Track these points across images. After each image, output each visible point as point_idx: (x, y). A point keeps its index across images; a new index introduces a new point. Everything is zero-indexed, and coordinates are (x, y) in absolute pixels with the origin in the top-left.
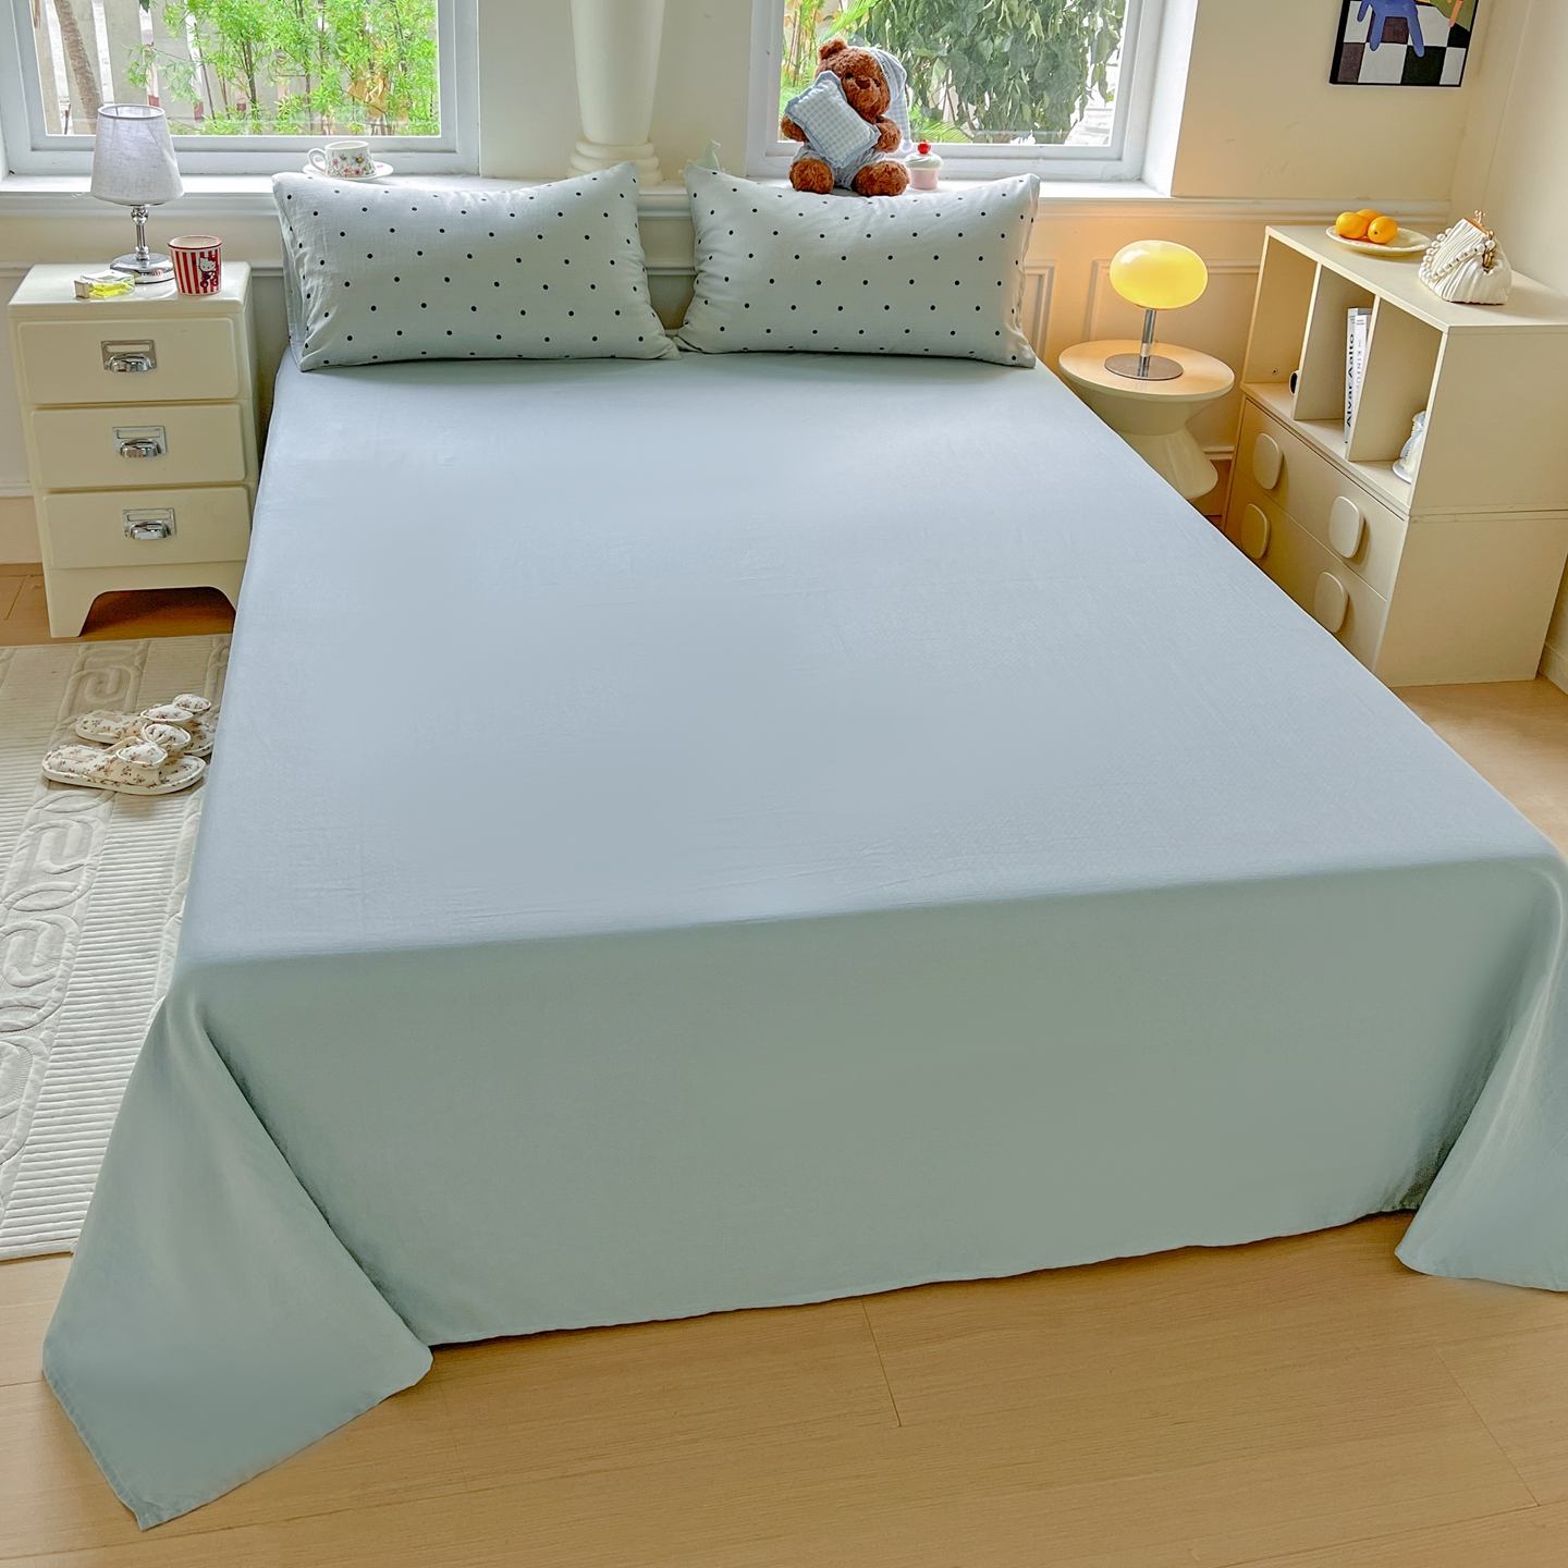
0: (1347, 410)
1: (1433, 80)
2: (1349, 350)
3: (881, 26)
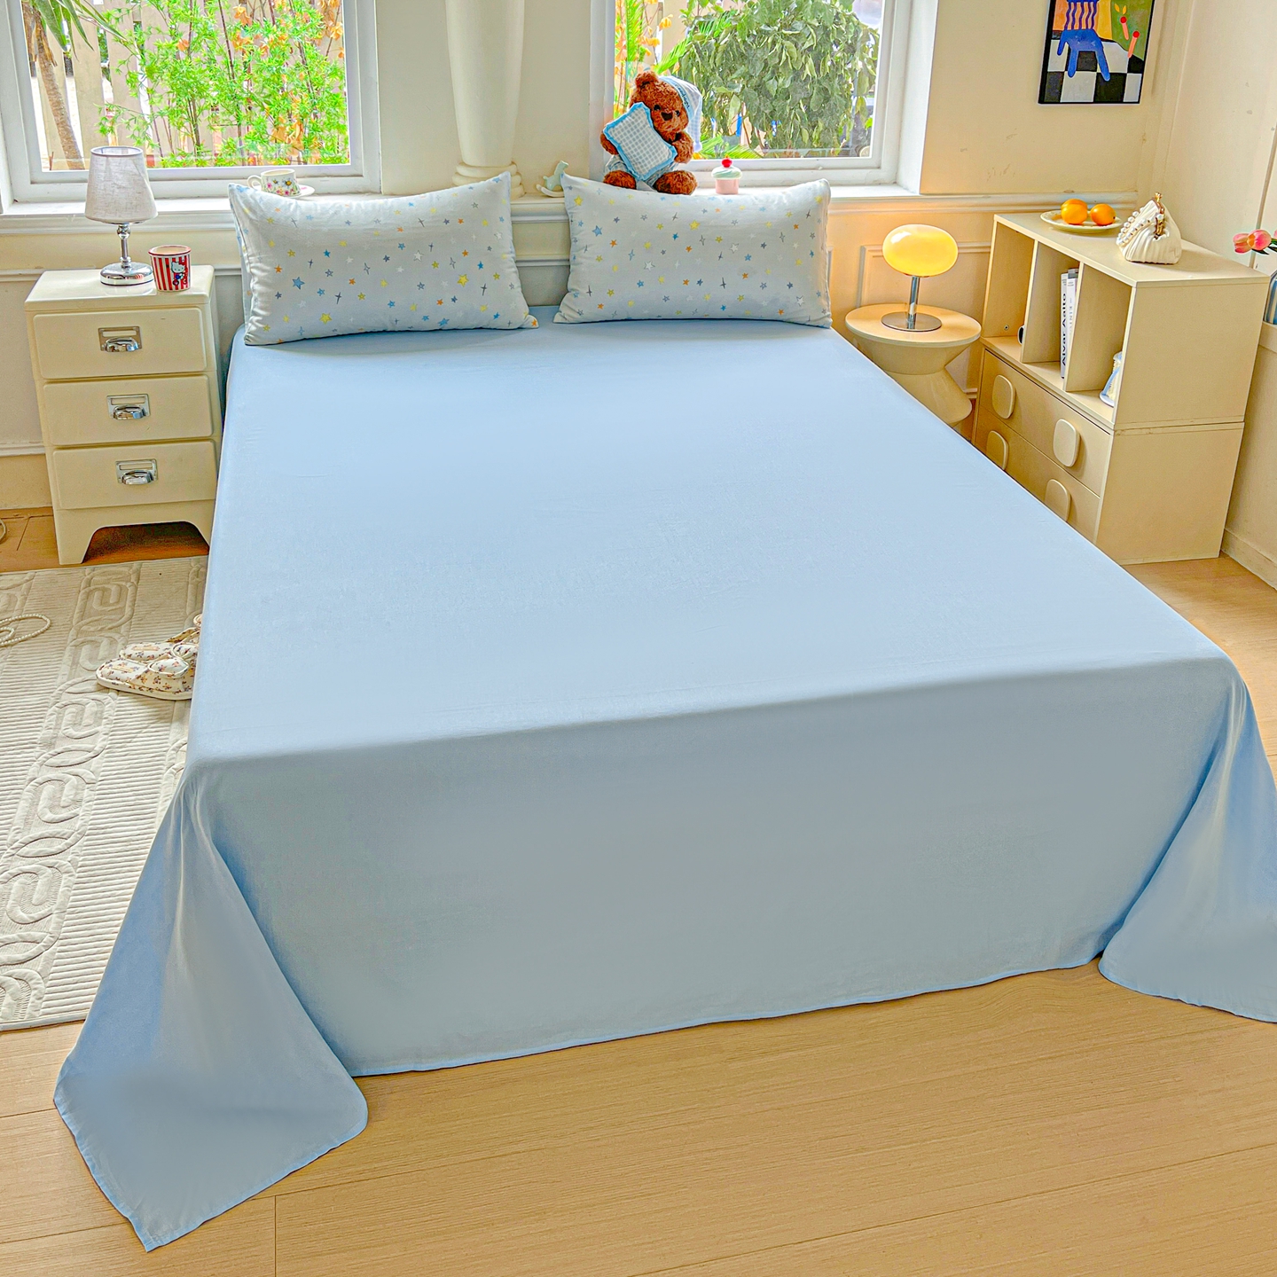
1: (1119, 98)
2: (1062, 306)
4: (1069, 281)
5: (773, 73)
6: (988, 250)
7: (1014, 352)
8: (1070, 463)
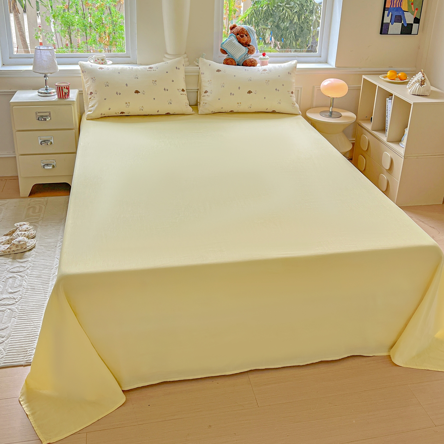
0: (386, 127)
1: (410, 33)
3: (251, 20)
4: (389, 101)
5: (282, 21)
6: (360, 88)
7: (368, 126)
8: (388, 168)
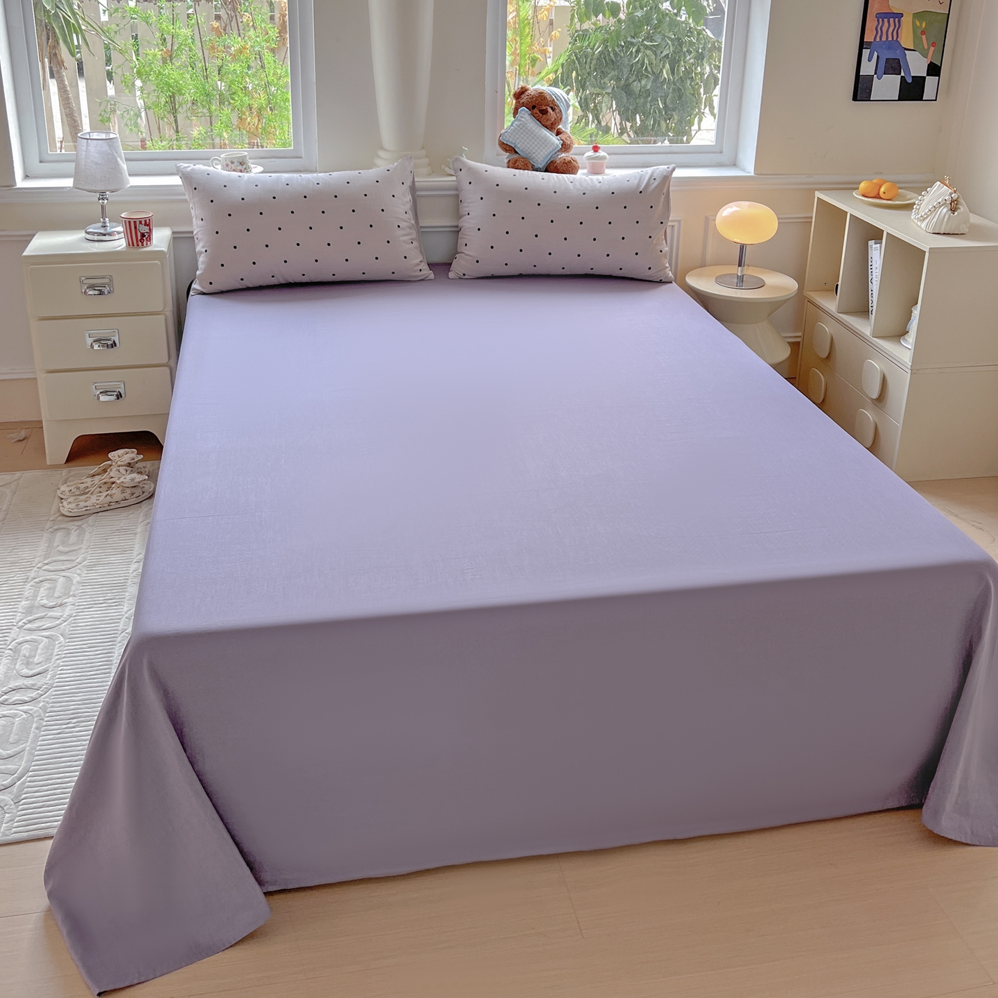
0: (870, 305)
1: (919, 97)
2: (870, 267)
3: (569, 76)
4: (874, 246)
7: (830, 304)
8: (875, 396)
